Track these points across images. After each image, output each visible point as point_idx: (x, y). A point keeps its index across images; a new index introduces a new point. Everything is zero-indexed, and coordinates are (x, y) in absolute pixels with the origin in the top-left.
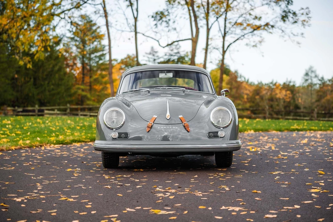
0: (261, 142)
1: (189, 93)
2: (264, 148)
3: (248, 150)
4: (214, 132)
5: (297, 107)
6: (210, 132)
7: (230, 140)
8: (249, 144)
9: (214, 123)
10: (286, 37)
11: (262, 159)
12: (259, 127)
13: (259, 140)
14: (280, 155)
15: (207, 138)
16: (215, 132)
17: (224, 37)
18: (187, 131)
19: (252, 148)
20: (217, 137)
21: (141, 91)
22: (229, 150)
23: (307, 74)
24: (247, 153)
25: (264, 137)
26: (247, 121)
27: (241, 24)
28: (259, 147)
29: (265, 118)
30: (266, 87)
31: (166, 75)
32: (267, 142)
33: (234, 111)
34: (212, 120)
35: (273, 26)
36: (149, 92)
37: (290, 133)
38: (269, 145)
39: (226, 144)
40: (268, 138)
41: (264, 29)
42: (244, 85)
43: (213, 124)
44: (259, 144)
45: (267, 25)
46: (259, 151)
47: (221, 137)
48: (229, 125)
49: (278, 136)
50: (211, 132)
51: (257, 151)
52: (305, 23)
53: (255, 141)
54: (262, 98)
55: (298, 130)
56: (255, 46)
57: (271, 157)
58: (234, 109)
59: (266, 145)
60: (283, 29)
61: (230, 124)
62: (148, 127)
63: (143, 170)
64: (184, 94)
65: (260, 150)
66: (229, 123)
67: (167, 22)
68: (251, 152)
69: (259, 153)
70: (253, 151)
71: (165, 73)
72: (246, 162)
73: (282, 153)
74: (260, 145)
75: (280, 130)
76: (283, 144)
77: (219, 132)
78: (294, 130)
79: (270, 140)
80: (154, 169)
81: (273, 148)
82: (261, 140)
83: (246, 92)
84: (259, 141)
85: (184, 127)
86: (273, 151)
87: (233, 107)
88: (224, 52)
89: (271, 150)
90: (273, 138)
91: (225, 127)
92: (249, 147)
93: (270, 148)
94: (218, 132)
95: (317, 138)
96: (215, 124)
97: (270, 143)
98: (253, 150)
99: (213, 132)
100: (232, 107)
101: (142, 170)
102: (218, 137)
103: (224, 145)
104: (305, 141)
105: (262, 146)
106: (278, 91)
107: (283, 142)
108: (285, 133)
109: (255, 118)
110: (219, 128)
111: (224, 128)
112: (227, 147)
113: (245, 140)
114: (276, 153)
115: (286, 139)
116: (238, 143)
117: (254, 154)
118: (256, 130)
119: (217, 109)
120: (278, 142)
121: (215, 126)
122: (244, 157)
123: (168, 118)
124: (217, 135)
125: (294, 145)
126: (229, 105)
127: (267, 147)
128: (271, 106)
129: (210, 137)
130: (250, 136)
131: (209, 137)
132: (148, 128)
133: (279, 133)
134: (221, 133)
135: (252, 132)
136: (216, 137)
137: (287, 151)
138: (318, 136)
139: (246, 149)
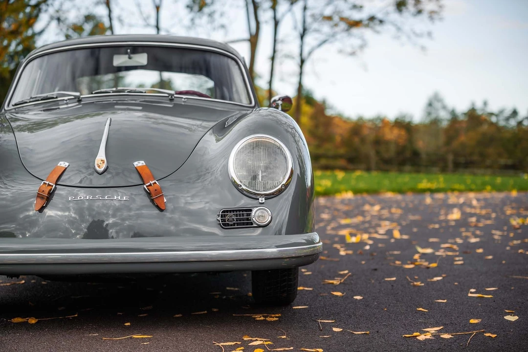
0: (368, 218)
1: (184, 102)
2: (376, 232)
3: (342, 239)
4: (239, 211)
5: (416, 154)
6: (227, 211)
7: (286, 234)
8: (344, 222)
9: (239, 183)
10: (404, 38)
11: (376, 270)
12: (362, 185)
13: (363, 213)
14: (416, 256)
15: (217, 231)
16: (243, 211)
17: (302, 37)
18: (158, 207)
19: (352, 235)
20: (247, 224)
21: (59, 99)
22: (284, 263)
23: (430, 104)
24: (338, 251)
25: (372, 205)
26: (340, 175)
27: (329, 18)
28: (366, 231)
29: (368, 169)
30: (370, 125)
31: (130, 58)
32: (380, 218)
33: (299, 150)
34: (233, 173)
35: (381, 22)
36: (79, 101)
37: (419, 197)
38: (386, 225)
39: (277, 247)
40: (382, 208)
41: (367, 26)
42: (336, 121)
43: (237, 186)
44: (364, 222)
45: (372, 19)
46: (366, 244)
47: (259, 226)
48: (284, 190)
49: (398, 205)
50: (230, 211)
51: (362, 243)
52: (435, 16)
53: (355, 216)
54: (363, 140)
55: (432, 191)
56: (353, 54)
57: (397, 262)
58: (301, 143)
59: (379, 226)
60: (399, 25)
61: (286, 186)
62: (39, 196)
63: (37, 320)
64: (171, 106)
65: (370, 238)
66: (284, 182)
67: (211, 15)
68: (349, 246)
69: (368, 247)
70: (353, 244)
71: (126, 53)
72: (336, 282)
73: (420, 250)
74: (367, 225)
75: (400, 191)
76: (414, 223)
77: (254, 210)
78: (423, 191)
79: (385, 213)
80: (71, 317)
81: (397, 234)
82: (368, 211)
83: (340, 132)
84: (364, 216)
85: (149, 194)
86: (399, 244)
87: (297, 138)
88: (302, 62)
89: (393, 241)
90: (390, 208)
91: (273, 194)
92: (344, 232)
93: (389, 233)
94: (251, 210)
95: (474, 207)
96: (244, 187)
97: (386, 219)
98: (354, 240)
99: (236, 211)
100: (294, 137)
101: (33, 321)
102: (252, 224)
103: (272, 251)
104: (455, 215)
105: (371, 227)
106: (387, 131)
107: (411, 217)
108: (410, 197)
109: (354, 170)
110: (254, 196)
111: (268, 197)
112: (280, 256)
113: (336, 213)
114: (406, 248)
115: (415, 210)
116: (312, 242)
117: (355, 252)
118: (356, 192)
119: (250, 141)
120: (402, 217)
121: (242, 191)
122: (331, 261)
123: (101, 169)
124: (248, 219)
125: (437, 226)
126: (287, 131)
127: (382, 231)
128: (378, 153)
129: (228, 225)
130: (346, 205)
131: (224, 225)
132: (39, 200)
133: (399, 197)
134: (261, 214)
135: (349, 195)
136: (243, 224)
137: (427, 241)
138: (475, 203)
139: (337, 236)
